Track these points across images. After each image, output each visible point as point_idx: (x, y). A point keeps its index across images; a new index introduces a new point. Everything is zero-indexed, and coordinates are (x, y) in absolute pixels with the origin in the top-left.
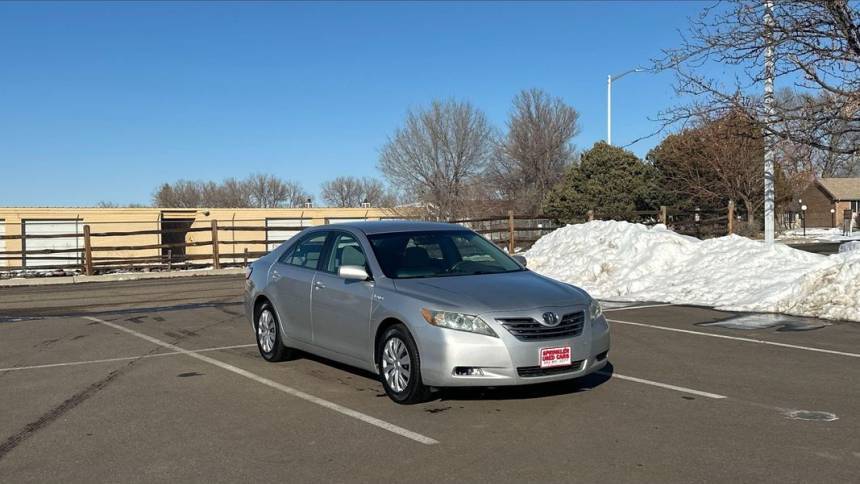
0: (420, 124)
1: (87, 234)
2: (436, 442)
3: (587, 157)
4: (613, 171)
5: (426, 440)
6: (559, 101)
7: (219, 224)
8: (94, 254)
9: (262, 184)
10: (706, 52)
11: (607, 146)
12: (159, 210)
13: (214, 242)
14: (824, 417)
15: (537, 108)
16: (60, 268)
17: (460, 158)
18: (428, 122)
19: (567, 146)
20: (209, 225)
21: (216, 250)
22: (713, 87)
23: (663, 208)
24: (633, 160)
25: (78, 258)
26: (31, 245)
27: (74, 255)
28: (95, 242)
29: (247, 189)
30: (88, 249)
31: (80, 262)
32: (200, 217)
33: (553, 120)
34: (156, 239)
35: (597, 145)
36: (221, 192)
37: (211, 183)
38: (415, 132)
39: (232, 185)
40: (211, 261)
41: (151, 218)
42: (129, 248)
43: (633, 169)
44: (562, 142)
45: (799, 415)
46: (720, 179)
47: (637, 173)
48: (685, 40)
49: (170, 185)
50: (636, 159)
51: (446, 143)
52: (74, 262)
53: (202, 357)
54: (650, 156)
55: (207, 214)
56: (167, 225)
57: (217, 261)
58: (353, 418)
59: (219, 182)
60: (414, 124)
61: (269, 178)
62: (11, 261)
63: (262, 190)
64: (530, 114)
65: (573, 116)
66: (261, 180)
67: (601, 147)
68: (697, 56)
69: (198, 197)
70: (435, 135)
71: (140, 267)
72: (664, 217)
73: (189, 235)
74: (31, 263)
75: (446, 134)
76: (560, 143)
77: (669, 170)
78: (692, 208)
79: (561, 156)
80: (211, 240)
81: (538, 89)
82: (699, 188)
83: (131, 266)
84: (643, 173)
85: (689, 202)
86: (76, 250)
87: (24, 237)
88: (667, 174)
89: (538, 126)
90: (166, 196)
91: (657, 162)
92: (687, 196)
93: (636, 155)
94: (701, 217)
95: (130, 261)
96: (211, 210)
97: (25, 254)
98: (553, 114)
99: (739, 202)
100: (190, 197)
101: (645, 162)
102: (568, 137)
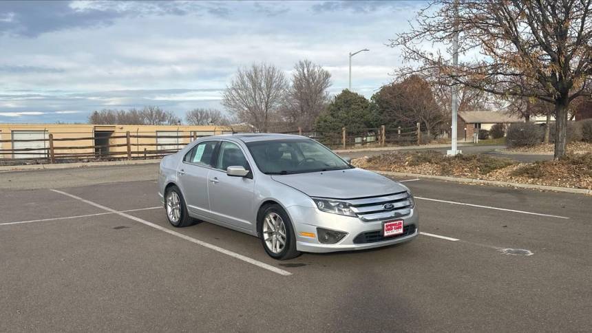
0: (246, 78)
1: (51, 139)
2: (290, 274)
3: (338, 98)
4: (353, 106)
5: (284, 273)
6: (320, 67)
7: (131, 134)
8: (56, 151)
9: (152, 112)
11: (349, 92)
12: (93, 126)
13: (128, 145)
14: (525, 253)
15: (308, 71)
16: (36, 159)
18: (250, 77)
19: (324, 93)
20: (125, 135)
21: (129, 149)
23: (383, 126)
24: (363, 100)
25: (45, 154)
26: (18, 145)
27: (43, 151)
28: (56, 144)
29: (143, 115)
30: (52, 148)
31: (47, 156)
32: (119, 130)
33: (317, 78)
34: (91, 143)
35: (343, 91)
37: (122, 111)
38: (243, 83)
39: (134, 112)
40: (126, 156)
41: (89, 130)
42: (77, 148)
43: (364, 105)
45: (509, 251)
46: (412, 111)
47: (366, 107)
48: (413, 28)
49: (98, 112)
50: (365, 99)
51: (260, 89)
52: (43, 156)
53: (126, 216)
54: (373, 97)
55: (122, 128)
56: (97, 134)
57: (130, 155)
59: (127, 111)
60: (241, 77)
61: (156, 109)
62: (5, 155)
63: (152, 116)
64: (304, 74)
65: (328, 76)
66: (151, 109)
67: (346, 92)
70: (254, 84)
71: (83, 159)
72: (383, 132)
73: (111, 140)
74: (17, 156)
75: (260, 84)
76: (321, 91)
77: (385, 105)
78: (396, 126)
79: (321, 98)
80: (126, 143)
81: (309, 60)
82: (401, 116)
83: (77, 158)
84: (369, 108)
85: (395, 123)
86: (45, 149)
87: (13, 141)
88: (383, 108)
89: (308, 81)
90: (96, 119)
91: (377, 101)
92: (395, 120)
93: (365, 97)
94: (401, 132)
95: (76, 155)
96: (124, 126)
97: (13, 151)
98: (317, 75)
99: (423, 124)
100: (110, 119)
101: (370, 101)
102: (325, 87)
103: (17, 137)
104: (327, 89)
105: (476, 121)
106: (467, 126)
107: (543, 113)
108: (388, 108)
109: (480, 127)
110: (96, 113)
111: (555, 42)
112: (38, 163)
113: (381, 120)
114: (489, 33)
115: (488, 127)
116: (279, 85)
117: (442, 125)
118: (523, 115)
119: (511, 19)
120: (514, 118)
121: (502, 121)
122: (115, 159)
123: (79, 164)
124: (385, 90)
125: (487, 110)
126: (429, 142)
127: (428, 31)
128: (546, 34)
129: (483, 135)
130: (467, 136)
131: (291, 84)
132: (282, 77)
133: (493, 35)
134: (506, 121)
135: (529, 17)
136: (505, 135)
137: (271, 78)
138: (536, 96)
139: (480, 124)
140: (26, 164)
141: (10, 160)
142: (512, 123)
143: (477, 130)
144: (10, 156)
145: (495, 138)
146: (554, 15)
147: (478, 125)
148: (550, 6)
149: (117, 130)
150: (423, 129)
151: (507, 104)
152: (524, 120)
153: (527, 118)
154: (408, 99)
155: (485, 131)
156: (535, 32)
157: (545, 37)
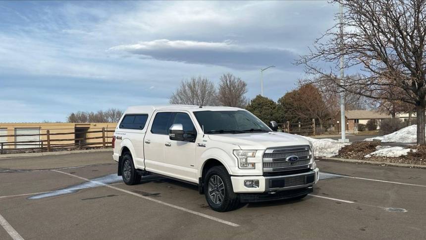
0: (187, 88)
1: (48, 134)
2: (238, 225)
3: (253, 101)
4: (264, 107)
5: (234, 225)
6: (239, 79)
8: (51, 143)
10: (319, 57)
11: (262, 97)
12: (74, 124)
14: (401, 210)
15: (230, 81)
16: (32, 149)
17: (203, 101)
18: (190, 87)
19: (242, 97)
20: (101, 130)
21: (104, 140)
22: (321, 71)
23: (288, 122)
24: (272, 103)
25: (40, 145)
26: (19, 139)
27: (38, 143)
28: (52, 137)
29: (107, 115)
30: (49, 140)
32: (93, 127)
33: (237, 86)
34: (73, 137)
35: (257, 96)
36: (96, 116)
37: (92, 113)
38: (185, 91)
39: (101, 113)
40: (102, 145)
41: (72, 127)
42: (67, 140)
43: (273, 106)
44: (240, 95)
45: (390, 209)
46: (309, 110)
47: (274, 108)
48: (311, 52)
49: (74, 113)
50: (273, 102)
51: (197, 95)
52: (38, 146)
53: (113, 187)
54: (279, 101)
55: (95, 125)
56: (77, 130)
57: (104, 145)
58: (195, 215)
59: (95, 113)
60: (184, 87)
61: (116, 111)
62: (11, 146)
63: (114, 115)
64: (227, 84)
65: (244, 85)
66: (113, 112)
67: (259, 97)
68: (317, 58)
69: (86, 118)
70: (193, 92)
71: (67, 148)
72: (288, 126)
73: (88, 134)
74: (18, 147)
75: (197, 91)
76: (239, 96)
77: (288, 106)
78: (297, 122)
79: (239, 101)
80: (102, 136)
81: (231, 74)
82: (300, 114)
83: (63, 148)
84: (276, 108)
85: (296, 119)
86: (40, 141)
87: (16, 136)
88: (287, 108)
89: (230, 89)
90: (73, 119)
91: (283, 104)
92: (296, 117)
93: (273, 100)
94: (301, 126)
95: (63, 146)
96: (97, 124)
97: (16, 143)
98: (236, 84)
99: (317, 120)
100: (83, 118)
101: (277, 103)
102: (243, 93)
103: (19, 132)
104: (245, 95)
105: (355, 118)
106: (349, 121)
107: (405, 111)
108: (291, 109)
109: (358, 122)
110: (73, 115)
111: (413, 61)
112: (34, 152)
113: (286, 117)
114: (366, 55)
115: (364, 122)
116: (210, 92)
117: (330, 121)
118: (390, 112)
119: (382, 45)
120: (384, 116)
121: (375, 118)
122: (90, 148)
123: (65, 152)
124: (288, 95)
125: (362, 109)
126: (323, 133)
127: (323, 54)
128: (407, 56)
129: (361, 128)
130: (349, 129)
131: (217, 91)
132: (212, 87)
133: (369, 57)
134: (378, 117)
135: (394, 44)
136: (378, 128)
137: (205, 87)
138: (401, 100)
139: (358, 120)
140: (25, 153)
141: (13, 149)
142: (381, 119)
143: (356, 124)
144: (13, 147)
145: (370, 130)
146: (412, 42)
147: (356, 120)
148: (409, 36)
149: (91, 126)
150: (317, 124)
151: (378, 105)
152: (391, 116)
153: (394, 115)
154: (306, 102)
155: (362, 125)
156: (399, 55)
157: (407, 58)
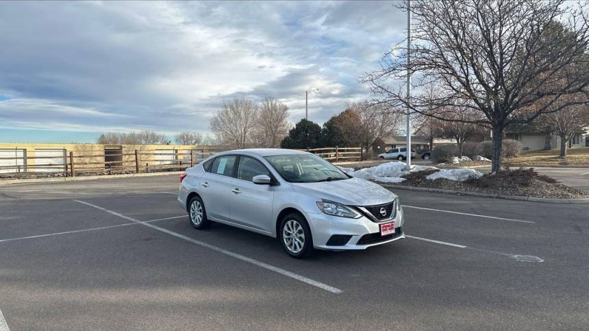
0: (229, 109)
1: (72, 156)
3: (298, 125)
12: (103, 145)
33: (278, 110)
41: (99, 150)
43: (318, 130)
53: (152, 226)
54: (325, 124)
56: (107, 152)
60: (226, 108)
61: (150, 133)
63: (148, 138)
64: (269, 108)
65: (286, 109)
66: (146, 134)
67: (304, 121)
69: (117, 139)
70: (235, 113)
75: (240, 113)
76: (281, 119)
79: (282, 125)
80: (135, 159)
84: (321, 132)
89: (272, 112)
91: (329, 128)
93: (319, 124)
100: (114, 139)
101: (322, 127)
102: (284, 117)
104: (286, 119)
106: (387, 147)
110: (103, 136)
124: (334, 119)
137: (248, 109)
139: (395, 146)
149: (124, 149)
